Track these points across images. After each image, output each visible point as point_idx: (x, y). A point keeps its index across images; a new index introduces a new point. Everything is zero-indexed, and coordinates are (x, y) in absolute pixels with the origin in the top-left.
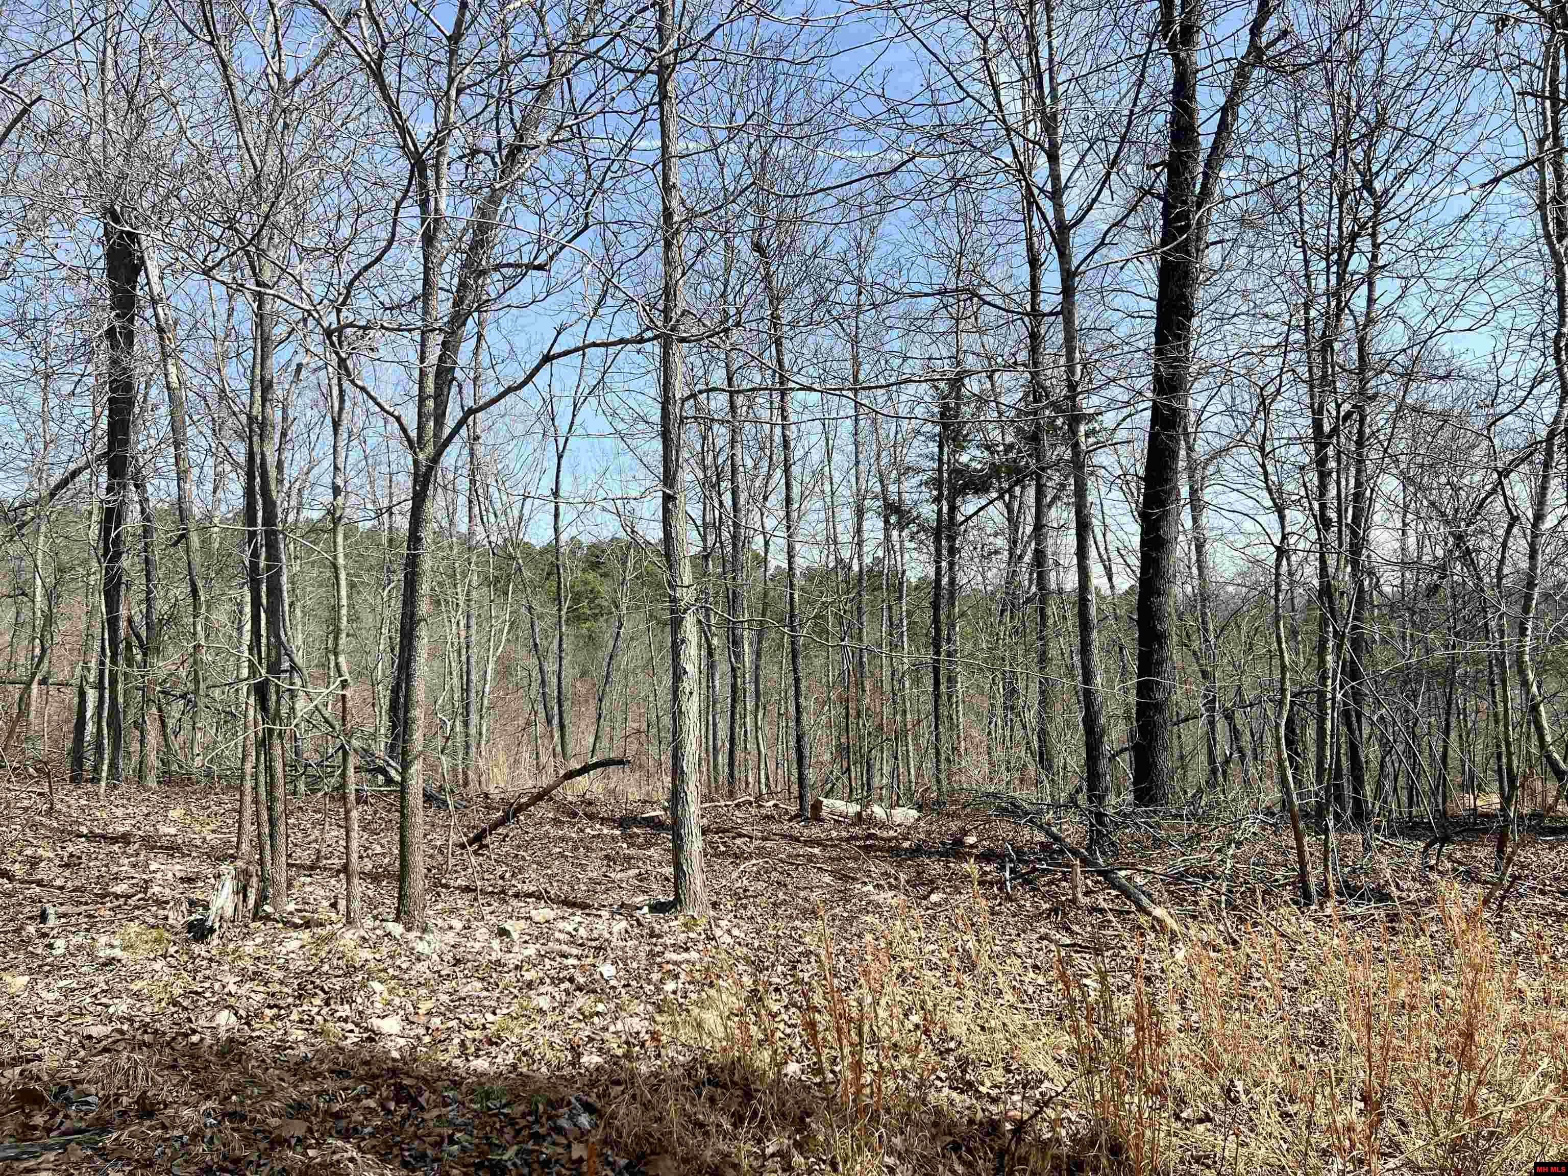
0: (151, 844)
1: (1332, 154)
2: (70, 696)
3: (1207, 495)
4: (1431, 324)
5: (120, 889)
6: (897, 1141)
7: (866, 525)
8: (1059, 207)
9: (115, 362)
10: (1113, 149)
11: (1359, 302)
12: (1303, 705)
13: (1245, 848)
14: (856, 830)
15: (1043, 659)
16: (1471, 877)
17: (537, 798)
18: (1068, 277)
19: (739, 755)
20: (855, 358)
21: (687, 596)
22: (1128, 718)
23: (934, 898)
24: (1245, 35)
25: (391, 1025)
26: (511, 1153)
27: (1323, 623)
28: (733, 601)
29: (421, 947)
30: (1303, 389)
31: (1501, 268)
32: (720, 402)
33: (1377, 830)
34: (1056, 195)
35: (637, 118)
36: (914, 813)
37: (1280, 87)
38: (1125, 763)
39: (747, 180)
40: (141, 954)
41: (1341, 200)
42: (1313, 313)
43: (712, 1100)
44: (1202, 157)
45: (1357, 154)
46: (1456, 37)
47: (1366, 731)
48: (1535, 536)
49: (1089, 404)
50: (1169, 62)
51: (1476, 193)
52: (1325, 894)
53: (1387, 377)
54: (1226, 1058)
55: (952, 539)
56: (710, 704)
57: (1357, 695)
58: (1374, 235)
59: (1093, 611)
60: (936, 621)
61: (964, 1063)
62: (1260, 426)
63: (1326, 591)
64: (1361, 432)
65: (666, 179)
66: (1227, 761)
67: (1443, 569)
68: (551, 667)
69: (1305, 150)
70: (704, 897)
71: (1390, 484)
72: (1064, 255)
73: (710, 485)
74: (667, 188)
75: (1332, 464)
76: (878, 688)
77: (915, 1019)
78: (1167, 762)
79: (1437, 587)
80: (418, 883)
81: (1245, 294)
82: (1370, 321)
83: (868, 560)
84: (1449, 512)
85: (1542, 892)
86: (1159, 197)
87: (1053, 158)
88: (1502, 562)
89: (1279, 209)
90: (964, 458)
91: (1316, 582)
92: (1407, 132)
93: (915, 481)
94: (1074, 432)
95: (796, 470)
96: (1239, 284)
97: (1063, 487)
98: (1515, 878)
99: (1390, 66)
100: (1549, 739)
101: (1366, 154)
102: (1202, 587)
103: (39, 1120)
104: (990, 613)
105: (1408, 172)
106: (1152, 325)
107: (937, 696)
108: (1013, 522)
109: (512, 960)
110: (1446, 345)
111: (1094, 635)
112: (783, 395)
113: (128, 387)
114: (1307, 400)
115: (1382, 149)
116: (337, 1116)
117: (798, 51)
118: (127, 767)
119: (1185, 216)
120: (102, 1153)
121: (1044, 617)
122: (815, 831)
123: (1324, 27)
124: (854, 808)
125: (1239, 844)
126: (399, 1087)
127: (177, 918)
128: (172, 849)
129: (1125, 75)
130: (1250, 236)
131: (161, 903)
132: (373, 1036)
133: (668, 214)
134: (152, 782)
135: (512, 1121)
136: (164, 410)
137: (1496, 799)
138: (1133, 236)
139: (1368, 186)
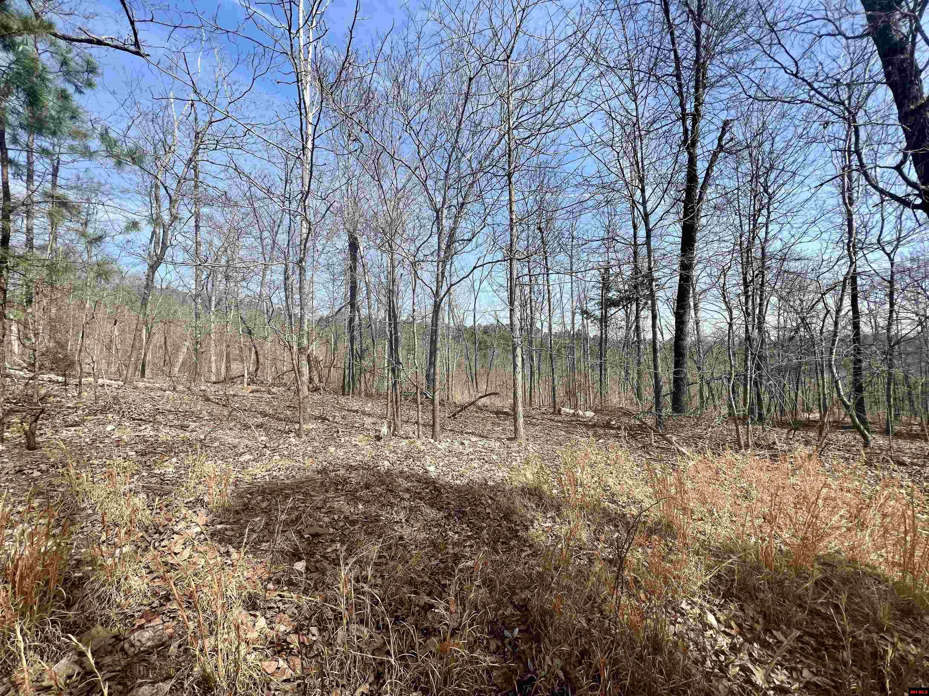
0: (364, 413)
1: (751, 181)
2: (341, 371)
3: (701, 305)
4: (793, 240)
5: (357, 425)
6: (590, 517)
7: (576, 318)
8: (645, 208)
9: (352, 275)
10: (665, 186)
11: (762, 234)
12: (738, 380)
13: (715, 429)
14: (573, 418)
15: (639, 363)
16: (807, 443)
17: (470, 405)
18: (649, 232)
19: (533, 394)
20: (571, 263)
21: (518, 341)
22: (670, 384)
23: (601, 441)
24: (716, 142)
25: (432, 469)
26: (468, 508)
27: (747, 349)
28: (530, 343)
29: (439, 446)
30: (739, 266)
31: (823, 218)
32: (527, 278)
33: (768, 424)
34: (644, 203)
35: (500, 191)
36: (593, 414)
37: (730, 159)
38: (668, 399)
39: (535, 208)
40: (364, 443)
41: (755, 197)
42: (743, 239)
43: (529, 499)
44: (699, 186)
45: (762, 180)
46: (805, 132)
47: (763, 389)
48: (837, 318)
49: (656, 275)
50: (686, 154)
51: (813, 191)
52: (747, 446)
53: (773, 260)
54: (709, 500)
55: (606, 322)
56: (523, 377)
57: (760, 376)
58: (768, 209)
59: (658, 347)
60: (601, 349)
61: (613, 495)
62: (722, 281)
63: (748, 338)
64: (762, 281)
65: (511, 208)
66: (708, 398)
67: (797, 330)
68: (472, 364)
69: (740, 180)
70: (524, 436)
71: (774, 300)
72: (647, 224)
73: (523, 306)
74: (511, 212)
75: (750, 293)
76: (580, 372)
77: (596, 479)
78: (685, 398)
79: (793, 337)
80: (438, 428)
81: (716, 233)
82: (766, 241)
83: (576, 330)
84: (799, 310)
85: (839, 450)
86: (683, 201)
87: (643, 191)
88: (822, 327)
89: (729, 202)
90: (610, 295)
91: (744, 336)
92: (783, 170)
93: (593, 303)
94: (651, 285)
95: (552, 300)
96: (714, 230)
97: (646, 303)
98: (827, 444)
99: (776, 146)
100: (842, 393)
101: (766, 180)
102: (699, 338)
103: (340, 487)
104: (619, 347)
105: (783, 184)
106: (680, 247)
107: (601, 374)
108: (628, 316)
109: (466, 452)
110: (797, 248)
111: (658, 354)
112: (548, 275)
113: (355, 282)
114: (741, 270)
115: (772, 176)
116: (418, 493)
117: (553, 164)
118: (356, 392)
119: (693, 207)
120: (356, 497)
121: (639, 349)
122: (559, 418)
123: (748, 135)
124: (572, 411)
125: (713, 427)
126: (435, 487)
127: (372, 434)
128: (369, 415)
129: (670, 160)
130: (719, 212)
131: (368, 430)
132: (427, 472)
133: (511, 220)
134: (363, 395)
135: (468, 500)
136: (364, 289)
137: (818, 415)
138: (672, 216)
139: (766, 191)
